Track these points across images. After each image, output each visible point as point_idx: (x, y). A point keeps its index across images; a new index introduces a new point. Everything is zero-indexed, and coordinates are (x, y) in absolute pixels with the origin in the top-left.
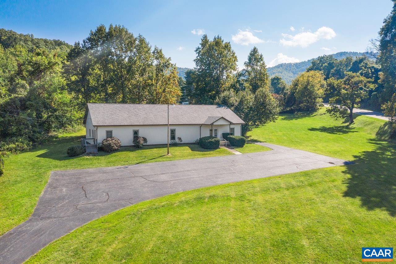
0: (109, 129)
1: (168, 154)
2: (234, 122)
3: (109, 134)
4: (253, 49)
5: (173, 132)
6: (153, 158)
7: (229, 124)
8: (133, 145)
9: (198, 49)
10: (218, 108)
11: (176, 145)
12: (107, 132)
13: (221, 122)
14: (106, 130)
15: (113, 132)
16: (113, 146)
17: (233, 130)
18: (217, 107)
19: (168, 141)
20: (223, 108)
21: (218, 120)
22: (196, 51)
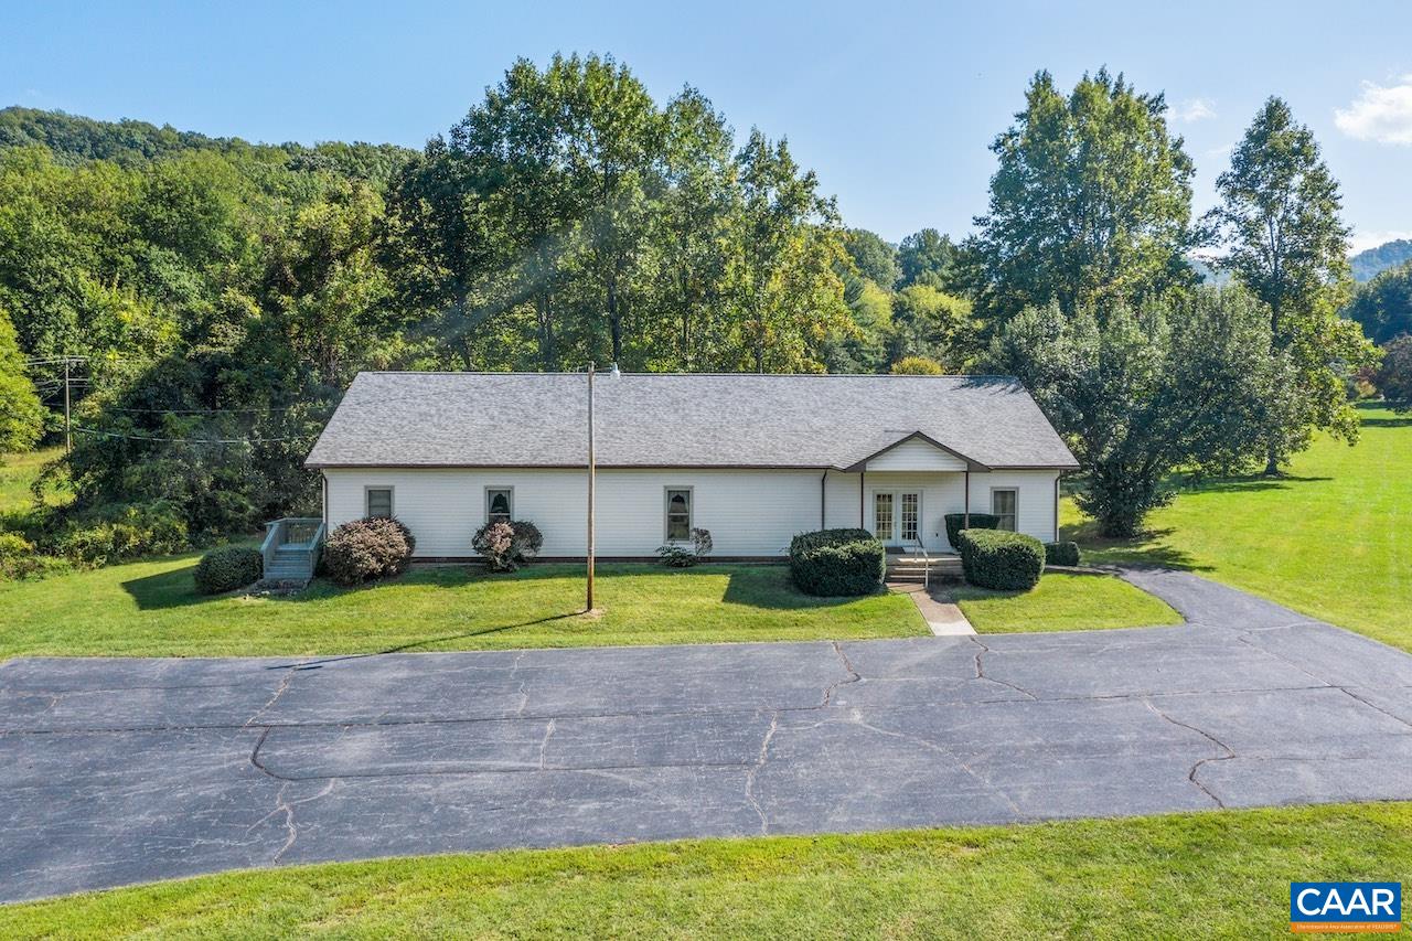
0: (380, 481)
1: (590, 607)
2: (986, 462)
3: (380, 502)
4: (1264, 109)
5: (679, 499)
6: (497, 624)
7: (961, 466)
8: (473, 554)
9: (1011, 136)
10: (964, 390)
11: (680, 565)
12: (372, 494)
13: (914, 460)
14: (366, 487)
15: (396, 491)
16: (360, 560)
17: (1009, 500)
18: (967, 382)
19: (590, 546)
20: (996, 388)
21: (895, 445)
22: (999, 145)
